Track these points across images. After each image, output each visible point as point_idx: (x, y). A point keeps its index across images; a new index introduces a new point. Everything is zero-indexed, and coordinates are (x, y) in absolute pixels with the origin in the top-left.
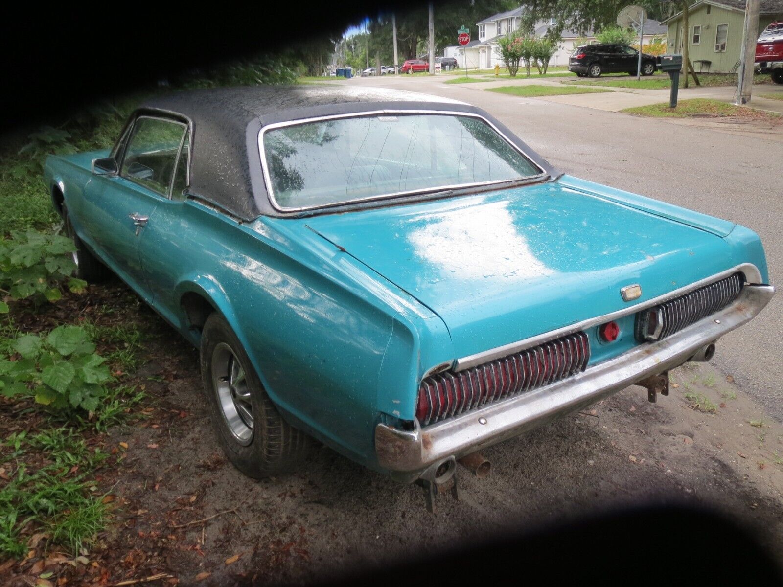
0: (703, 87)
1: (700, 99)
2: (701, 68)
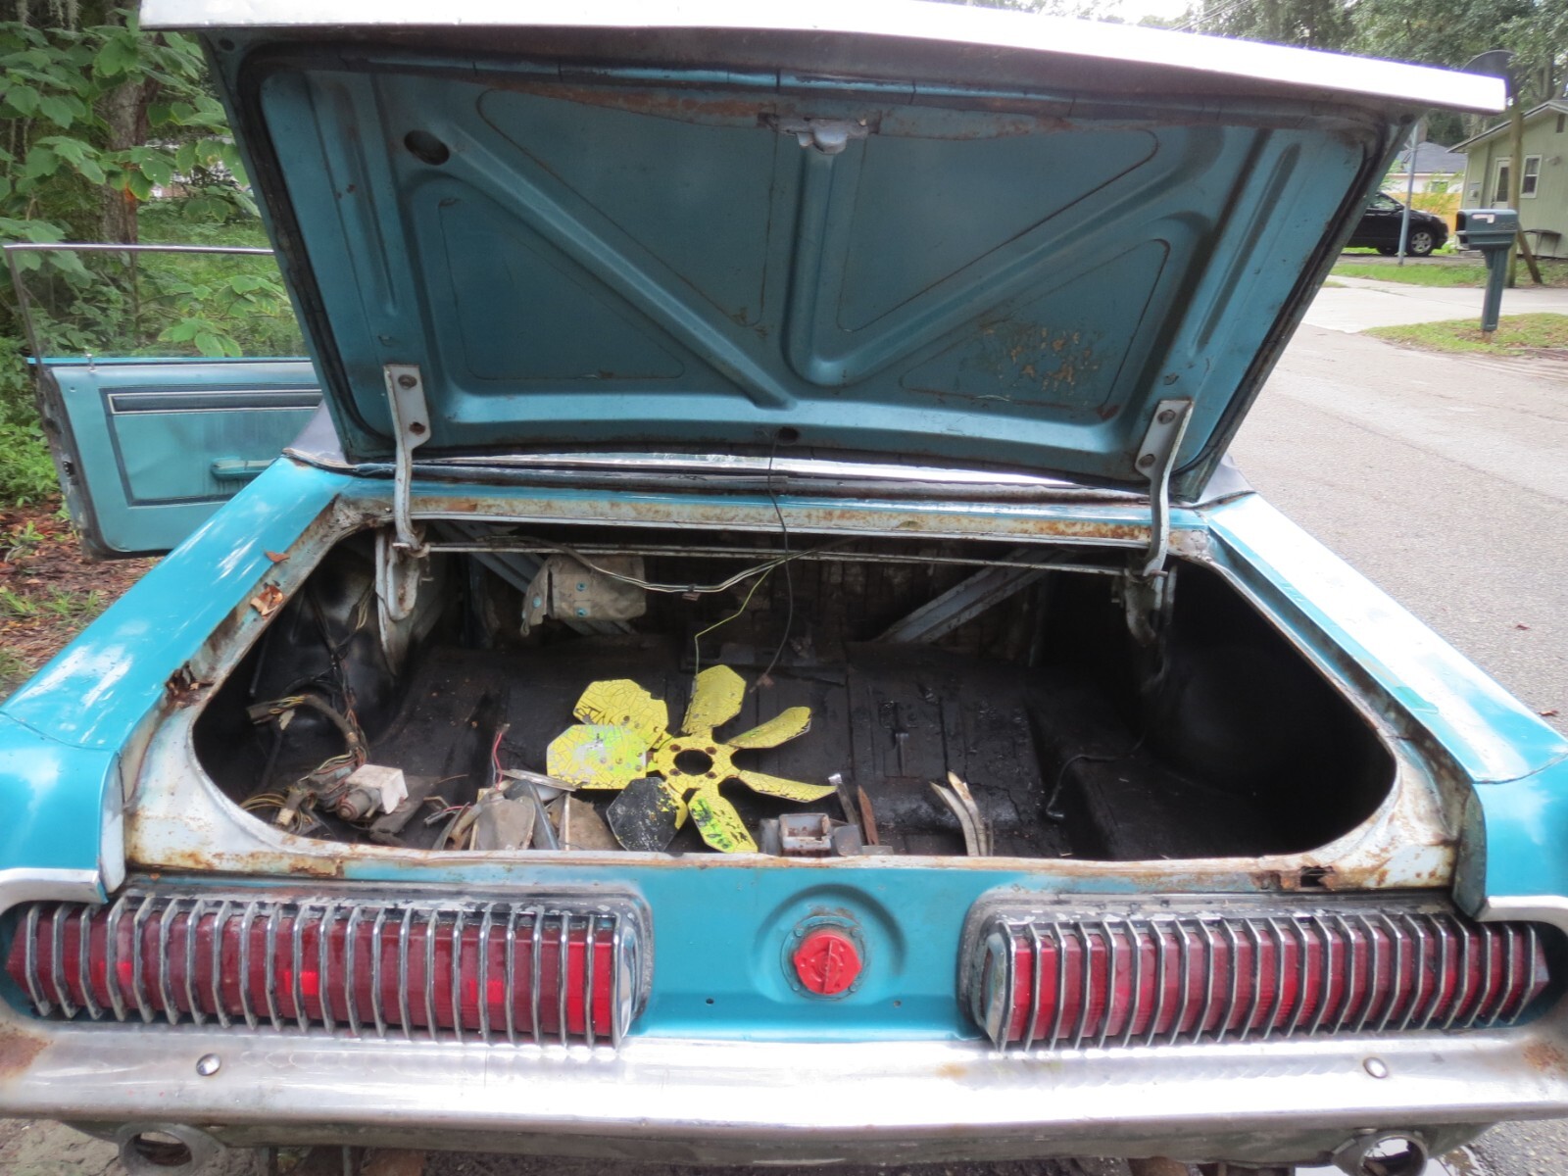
0: (1547, 286)
1: (1550, 314)
2: (1538, 246)
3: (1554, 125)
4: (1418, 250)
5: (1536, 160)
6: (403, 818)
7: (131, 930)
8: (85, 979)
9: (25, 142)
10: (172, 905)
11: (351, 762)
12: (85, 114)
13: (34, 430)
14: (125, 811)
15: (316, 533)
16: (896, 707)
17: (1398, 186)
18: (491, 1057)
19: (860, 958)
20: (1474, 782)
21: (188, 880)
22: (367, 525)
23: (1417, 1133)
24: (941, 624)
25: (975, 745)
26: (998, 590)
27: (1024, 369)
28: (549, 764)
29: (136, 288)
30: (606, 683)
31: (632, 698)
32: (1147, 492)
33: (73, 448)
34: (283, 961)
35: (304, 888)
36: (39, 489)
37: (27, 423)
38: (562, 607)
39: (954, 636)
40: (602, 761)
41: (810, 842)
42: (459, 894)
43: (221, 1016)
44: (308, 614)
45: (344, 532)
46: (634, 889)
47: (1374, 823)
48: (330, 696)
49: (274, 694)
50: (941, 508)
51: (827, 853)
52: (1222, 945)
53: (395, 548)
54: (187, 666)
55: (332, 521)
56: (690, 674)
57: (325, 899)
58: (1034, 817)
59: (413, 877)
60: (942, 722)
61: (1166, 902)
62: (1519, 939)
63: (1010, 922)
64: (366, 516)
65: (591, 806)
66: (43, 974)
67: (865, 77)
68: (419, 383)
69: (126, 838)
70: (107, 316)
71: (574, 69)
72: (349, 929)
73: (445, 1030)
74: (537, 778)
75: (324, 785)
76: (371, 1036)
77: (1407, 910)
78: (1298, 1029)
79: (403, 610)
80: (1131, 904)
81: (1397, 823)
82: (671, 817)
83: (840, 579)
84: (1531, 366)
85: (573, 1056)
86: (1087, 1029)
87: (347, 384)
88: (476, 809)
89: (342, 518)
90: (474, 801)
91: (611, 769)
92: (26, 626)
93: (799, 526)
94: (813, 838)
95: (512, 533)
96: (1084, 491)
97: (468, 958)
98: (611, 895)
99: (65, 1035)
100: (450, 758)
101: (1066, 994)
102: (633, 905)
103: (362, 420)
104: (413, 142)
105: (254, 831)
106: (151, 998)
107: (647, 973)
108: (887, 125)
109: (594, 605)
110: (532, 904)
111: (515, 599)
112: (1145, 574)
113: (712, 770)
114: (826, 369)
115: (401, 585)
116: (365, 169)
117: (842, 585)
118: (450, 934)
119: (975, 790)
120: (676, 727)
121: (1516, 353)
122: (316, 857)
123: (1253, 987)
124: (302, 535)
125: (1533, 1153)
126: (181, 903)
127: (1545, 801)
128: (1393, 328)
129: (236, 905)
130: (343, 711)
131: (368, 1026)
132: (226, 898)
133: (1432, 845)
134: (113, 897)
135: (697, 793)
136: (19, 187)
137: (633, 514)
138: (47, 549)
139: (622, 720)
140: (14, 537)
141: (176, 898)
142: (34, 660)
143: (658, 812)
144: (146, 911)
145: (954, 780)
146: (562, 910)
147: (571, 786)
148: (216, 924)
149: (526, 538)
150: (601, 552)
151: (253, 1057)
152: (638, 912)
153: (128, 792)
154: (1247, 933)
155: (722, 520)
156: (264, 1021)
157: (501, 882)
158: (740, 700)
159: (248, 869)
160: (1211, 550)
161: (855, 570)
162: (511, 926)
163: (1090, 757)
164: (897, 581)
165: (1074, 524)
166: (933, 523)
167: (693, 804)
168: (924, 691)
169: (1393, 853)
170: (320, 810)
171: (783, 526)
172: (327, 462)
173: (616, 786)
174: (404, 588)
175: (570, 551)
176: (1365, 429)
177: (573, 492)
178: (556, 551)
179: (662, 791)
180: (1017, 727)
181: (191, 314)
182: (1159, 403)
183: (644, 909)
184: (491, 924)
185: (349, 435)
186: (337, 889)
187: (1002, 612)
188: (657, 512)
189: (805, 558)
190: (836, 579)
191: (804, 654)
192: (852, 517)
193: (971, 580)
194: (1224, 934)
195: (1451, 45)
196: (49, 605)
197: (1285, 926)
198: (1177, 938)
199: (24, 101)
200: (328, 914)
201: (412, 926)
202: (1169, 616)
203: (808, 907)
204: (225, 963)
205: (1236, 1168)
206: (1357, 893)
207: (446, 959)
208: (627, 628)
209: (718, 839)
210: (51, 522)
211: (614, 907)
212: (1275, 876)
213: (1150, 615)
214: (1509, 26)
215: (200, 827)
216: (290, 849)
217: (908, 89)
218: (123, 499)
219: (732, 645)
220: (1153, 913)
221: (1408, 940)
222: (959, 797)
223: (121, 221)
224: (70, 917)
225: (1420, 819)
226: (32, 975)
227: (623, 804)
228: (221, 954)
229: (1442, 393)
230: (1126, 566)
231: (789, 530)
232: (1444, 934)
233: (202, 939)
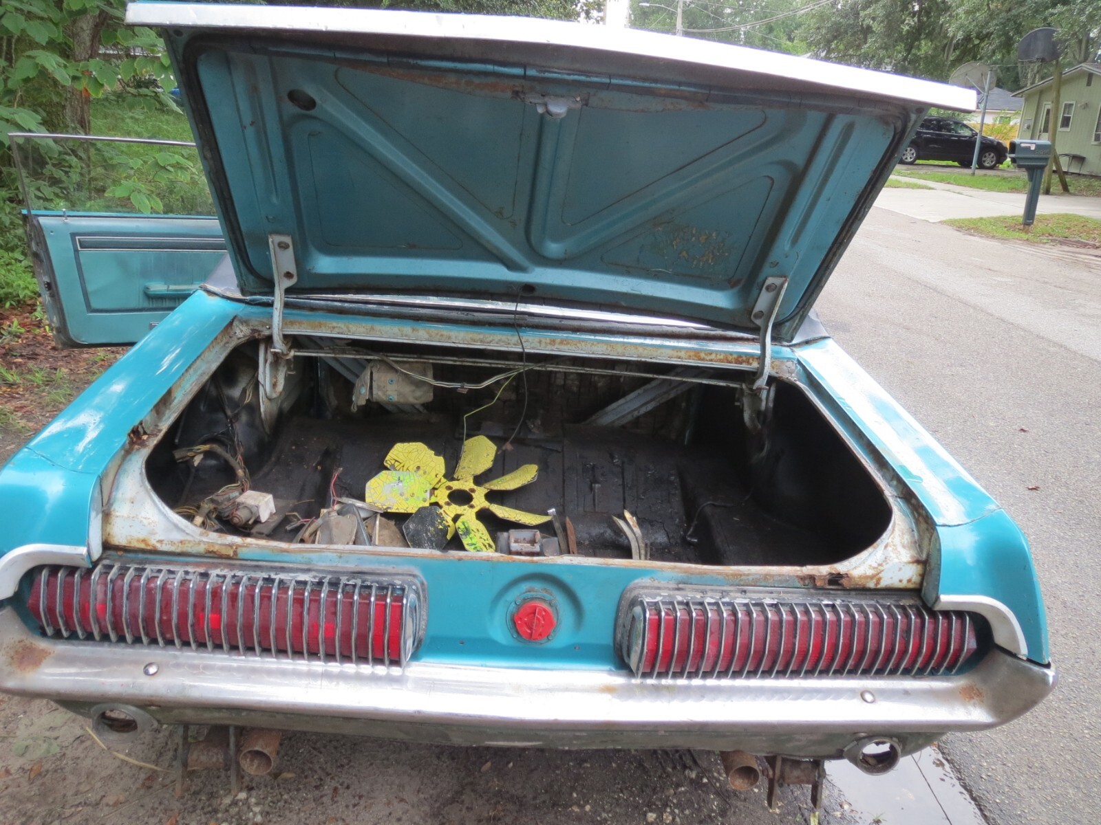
0: (1074, 195)
1: (1071, 215)
2: (1069, 165)
3: (1085, 81)
4: (987, 164)
5: (1072, 105)
6: (273, 525)
7: (106, 585)
8: (77, 614)
9: (13, 51)
10: (131, 570)
11: (240, 489)
12: (58, 35)
13: (17, 255)
14: (103, 512)
15: (222, 341)
16: (593, 467)
17: (975, 119)
18: (325, 670)
19: (555, 620)
20: (936, 525)
21: (141, 556)
22: (254, 337)
23: (894, 739)
24: (628, 414)
25: (644, 493)
26: (665, 393)
27: (680, 253)
28: (367, 495)
29: (89, 158)
30: (406, 444)
31: (423, 455)
32: (759, 334)
33: (51, 272)
34: (199, 607)
35: (213, 563)
36: (21, 297)
37: (12, 249)
38: (379, 395)
39: (636, 422)
40: (402, 495)
41: (527, 547)
42: (309, 570)
43: (160, 640)
44: (213, 392)
45: (240, 341)
46: (417, 572)
47: (875, 548)
48: (226, 446)
49: (190, 443)
50: (626, 340)
51: (538, 554)
52: (776, 618)
53: (272, 352)
54: (141, 423)
55: (232, 333)
56: (461, 441)
57: (226, 570)
58: (679, 541)
59: (281, 559)
60: (623, 478)
61: (745, 592)
62: (959, 621)
63: (647, 600)
64: (254, 331)
65: (393, 523)
66: (51, 610)
67: (581, 73)
68: (291, 247)
69: (103, 529)
70: (68, 177)
71: (397, 59)
72: (241, 589)
73: (298, 653)
74: (359, 504)
75: (222, 503)
76: (251, 656)
77: (892, 602)
78: (821, 672)
79: (275, 392)
80: (722, 592)
81: (889, 549)
82: (445, 531)
83: (562, 383)
84: (1054, 251)
85: (376, 672)
86: (691, 667)
87: (245, 247)
88: (319, 521)
89: (238, 331)
90: (318, 516)
91: (407, 499)
92: (13, 390)
93: (533, 348)
94: (529, 545)
95: (348, 344)
96: (719, 332)
97: (313, 609)
98: (402, 574)
99: (61, 648)
100: (303, 489)
101: (679, 645)
102: (416, 581)
103: (253, 269)
104: (294, 96)
105: (183, 527)
106: (117, 627)
107: (423, 623)
108: (594, 101)
109: (400, 394)
110: (354, 578)
111: (348, 387)
112: (754, 388)
113: (473, 503)
114: (554, 248)
115: (274, 376)
116: (262, 112)
117: (564, 386)
118: (303, 594)
119: (641, 522)
120: (450, 474)
121: (1045, 241)
122: (221, 545)
123: (795, 644)
124: (212, 342)
125: (985, 764)
126: (136, 569)
127: (977, 538)
128: (963, 220)
129: (170, 572)
130: (234, 455)
131: (250, 649)
132: (165, 568)
133: (910, 563)
134: (95, 564)
135: (462, 517)
136: (10, 84)
137: (427, 336)
138: (27, 338)
139: (415, 468)
140: (4, 329)
141: (133, 566)
142: (20, 414)
143: (436, 528)
144: (115, 574)
145: (627, 515)
146: (372, 582)
147: (380, 509)
148: (159, 583)
149: (356, 348)
150: (405, 359)
151: (178, 666)
152: (419, 585)
153: (105, 500)
154: (793, 612)
155: (484, 342)
156: (186, 644)
157: (335, 564)
158: (492, 458)
159: (179, 550)
160: (798, 374)
161: (572, 377)
162: (340, 590)
163: (716, 504)
164: (600, 384)
165: (711, 354)
166: (620, 350)
167: (459, 524)
168: (612, 457)
169: (885, 567)
170: (219, 518)
171: (523, 348)
172: (229, 294)
173: (410, 511)
174: (276, 378)
175: (385, 358)
176: (935, 290)
177: (389, 320)
178: (376, 358)
179: (439, 515)
180: (672, 483)
181: (128, 177)
182: (766, 278)
183: (422, 584)
184: (328, 589)
185: (244, 278)
186: (233, 565)
187: (668, 409)
188: (442, 335)
189: (538, 368)
190: (560, 381)
191: (535, 430)
192: (568, 343)
193: (648, 386)
194: (779, 612)
195: (1015, 23)
196: (29, 377)
197: (816, 609)
198: (749, 613)
199: (14, 24)
200: (228, 580)
201: (279, 588)
202: (770, 415)
203: (524, 586)
204: (163, 607)
205: (788, 760)
206: (862, 591)
207: (299, 609)
208: (421, 409)
209: (473, 547)
210: (29, 320)
211: (404, 581)
212: (812, 578)
213: (758, 414)
214: (1055, 11)
215: (149, 524)
216: (205, 539)
217: (607, 81)
218: (84, 307)
219: (489, 423)
220: (735, 598)
221: (891, 620)
222: (630, 526)
223: (79, 109)
224: (67, 575)
225: (904, 547)
226: (44, 610)
227: (414, 522)
228: (161, 601)
229: (991, 268)
230: (744, 382)
231: (526, 351)
232: (913, 617)
233: (150, 592)
